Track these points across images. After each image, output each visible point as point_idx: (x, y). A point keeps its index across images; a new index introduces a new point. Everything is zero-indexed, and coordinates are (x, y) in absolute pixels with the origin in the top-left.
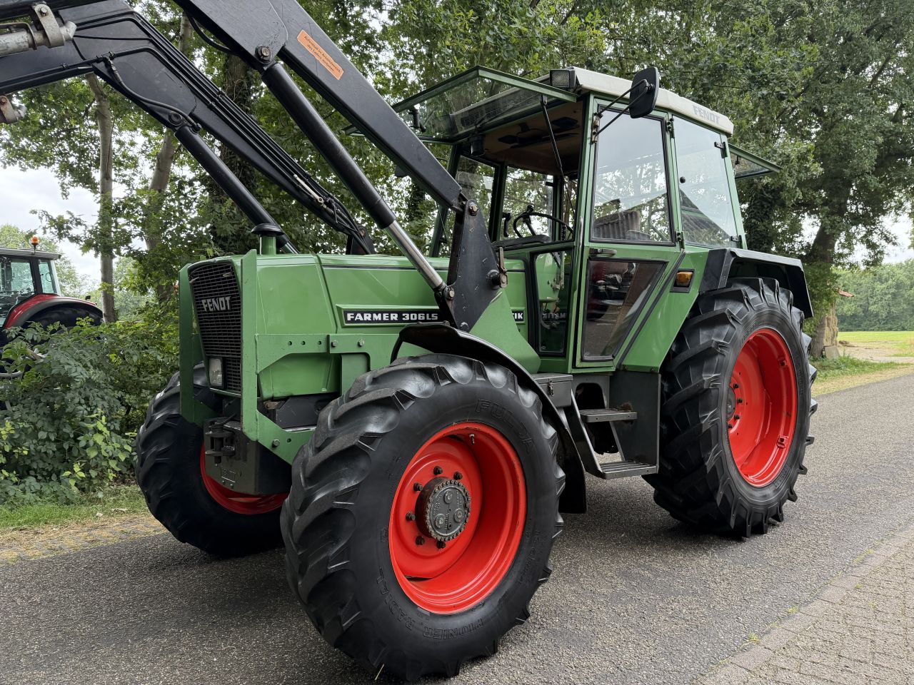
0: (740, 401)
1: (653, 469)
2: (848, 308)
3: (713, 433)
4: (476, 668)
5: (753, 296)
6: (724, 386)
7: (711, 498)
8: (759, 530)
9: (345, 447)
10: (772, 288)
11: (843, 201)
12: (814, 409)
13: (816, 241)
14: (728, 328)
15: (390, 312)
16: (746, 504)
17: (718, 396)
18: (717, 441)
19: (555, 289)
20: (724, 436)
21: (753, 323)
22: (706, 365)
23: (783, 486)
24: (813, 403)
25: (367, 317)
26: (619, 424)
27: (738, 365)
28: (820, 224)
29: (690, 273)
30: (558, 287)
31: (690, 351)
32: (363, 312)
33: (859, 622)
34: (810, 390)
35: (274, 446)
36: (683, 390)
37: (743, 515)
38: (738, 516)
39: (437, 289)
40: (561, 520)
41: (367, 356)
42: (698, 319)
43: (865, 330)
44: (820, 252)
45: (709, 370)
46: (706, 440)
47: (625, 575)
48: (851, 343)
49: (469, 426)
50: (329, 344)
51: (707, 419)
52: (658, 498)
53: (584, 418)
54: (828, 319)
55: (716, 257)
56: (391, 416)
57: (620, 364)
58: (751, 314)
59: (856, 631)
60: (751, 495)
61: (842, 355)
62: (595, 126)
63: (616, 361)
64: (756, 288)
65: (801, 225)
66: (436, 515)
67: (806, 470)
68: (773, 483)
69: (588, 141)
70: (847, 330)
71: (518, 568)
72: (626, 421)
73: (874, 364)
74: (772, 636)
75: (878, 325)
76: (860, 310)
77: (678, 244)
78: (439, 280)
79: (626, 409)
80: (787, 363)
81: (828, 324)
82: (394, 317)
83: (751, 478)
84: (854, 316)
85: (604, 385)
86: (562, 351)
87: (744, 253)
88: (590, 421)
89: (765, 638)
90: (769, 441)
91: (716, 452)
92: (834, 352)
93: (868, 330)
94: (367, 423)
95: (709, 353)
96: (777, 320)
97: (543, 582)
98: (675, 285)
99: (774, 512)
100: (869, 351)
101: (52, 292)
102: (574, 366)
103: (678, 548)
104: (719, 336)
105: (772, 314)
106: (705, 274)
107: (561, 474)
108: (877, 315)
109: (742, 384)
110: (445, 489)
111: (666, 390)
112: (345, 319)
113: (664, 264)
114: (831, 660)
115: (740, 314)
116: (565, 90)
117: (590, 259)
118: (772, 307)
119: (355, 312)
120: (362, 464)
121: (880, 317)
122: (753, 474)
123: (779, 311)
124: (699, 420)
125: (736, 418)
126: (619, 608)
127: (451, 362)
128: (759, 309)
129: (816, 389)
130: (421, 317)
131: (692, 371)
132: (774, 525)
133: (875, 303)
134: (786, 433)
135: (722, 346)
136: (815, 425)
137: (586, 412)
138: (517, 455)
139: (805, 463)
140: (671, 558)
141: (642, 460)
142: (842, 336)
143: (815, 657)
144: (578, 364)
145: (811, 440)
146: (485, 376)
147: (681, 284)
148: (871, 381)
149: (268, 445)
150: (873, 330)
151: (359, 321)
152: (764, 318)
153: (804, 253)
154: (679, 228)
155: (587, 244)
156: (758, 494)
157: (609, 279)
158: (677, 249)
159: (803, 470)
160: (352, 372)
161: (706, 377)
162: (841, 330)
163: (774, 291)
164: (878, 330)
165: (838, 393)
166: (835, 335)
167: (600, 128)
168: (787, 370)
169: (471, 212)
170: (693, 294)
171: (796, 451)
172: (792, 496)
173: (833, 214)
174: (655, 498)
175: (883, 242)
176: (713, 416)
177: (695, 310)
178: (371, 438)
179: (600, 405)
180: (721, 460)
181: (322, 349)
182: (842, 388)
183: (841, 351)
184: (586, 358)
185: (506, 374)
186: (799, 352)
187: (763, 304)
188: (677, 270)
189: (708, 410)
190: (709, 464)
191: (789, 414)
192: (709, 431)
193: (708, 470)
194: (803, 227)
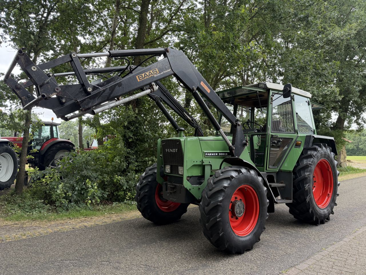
0: (315, 182)
1: (290, 201)
2: (350, 147)
3: (308, 191)
4: (248, 252)
5: (319, 149)
6: (311, 176)
7: (308, 211)
8: (322, 222)
9: (220, 189)
10: (325, 146)
11: (347, 107)
12: (339, 185)
13: (337, 122)
14: (312, 159)
15: (216, 153)
16: (319, 214)
17: (310, 180)
18: (310, 194)
19: (258, 145)
20: (312, 192)
21: (319, 158)
22: (306, 170)
23: (330, 209)
24: (338, 183)
25: (210, 154)
26: (279, 188)
27: (315, 170)
28: (338, 115)
29: (300, 142)
30: (259, 145)
31: (301, 166)
32: (209, 153)
33: (354, 246)
34: (337, 179)
35: (190, 190)
36: (299, 178)
37: (317, 217)
38: (316, 217)
39: (230, 147)
40: (268, 214)
41: (211, 165)
42: (303, 156)
43: (357, 155)
44: (339, 125)
45: (307, 172)
46: (307, 193)
47: (283, 233)
48: (352, 161)
49: (246, 186)
50: (202, 162)
51: (307, 186)
52: (291, 211)
53: (270, 186)
54: (342, 151)
55: (308, 138)
56: (229, 182)
57: (279, 169)
58: (319, 155)
59: (353, 248)
60: (320, 211)
61: (348, 166)
62: (272, 99)
63: (278, 168)
64: (320, 147)
65: (331, 115)
66: (237, 210)
67: (337, 204)
68: (326, 208)
69: (270, 103)
70: (350, 155)
71: (257, 226)
72: (282, 187)
73: (361, 170)
74: (329, 248)
75: (363, 154)
76: (355, 147)
77: (296, 133)
78: (231, 144)
79: (282, 183)
80: (330, 170)
81: (342, 153)
82: (217, 154)
83: (319, 206)
84: (353, 149)
85: (275, 175)
86: (262, 165)
87: (316, 136)
88: (272, 186)
89: (327, 249)
90: (324, 195)
91: (309, 197)
92: (345, 164)
93: (359, 155)
94: (224, 183)
95: (307, 167)
96: (327, 156)
97: (264, 231)
98: (296, 145)
99: (327, 217)
100: (359, 164)
101: (56, 137)
102: (266, 170)
103: (297, 227)
104: (309, 161)
105: (325, 154)
106: (305, 143)
107: (268, 201)
108: (362, 149)
109: (316, 176)
110: (239, 203)
111: (294, 177)
112: (205, 155)
113: (292, 139)
114: (346, 254)
115: (316, 155)
116: (263, 89)
117: (271, 138)
118: (325, 152)
119: (208, 153)
120: (223, 194)
121: (364, 150)
122: (320, 205)
123: (327, 154)
124: (304, 187)
125: (314, 187)
126: (283, 241)
127: (241, 168)
128: (321, 153)
129: (339, 179)
130: (223, 154)
131: (302, 172)
132: (327, 222)
133: (361, 144)
134: (330, 192)
135: (311, 164)
136: (339, 190)
137: (271, 184)
138: (257, 195)
139: (336, 202)
140: (296, 229)
141: (287, 199)
142: (348, 158)
143: (342, 253)
144: (268, 169)
145: (338, 195)
146: (250, 172)
147: (298, 145)
148: (359, 176)
149: (188, 189)
150: (361, 155)
151: (208, 156)
152: (323, 156)
153: (332, 126)
154: (296, 128)
155: (270, 133)
156: (322, 211)
157: (273, 142)
158: (296, 135)
159: (336, 204)
160: (207, 170)
161: (307, 174)
162: (348, 155)
163: (325, 147)
164: (363, 156)
165: (347, 180)
166: (345, 158)
167: (273, 100)
168: (330, 172)
169: (239, 125)
170: (302, 148)
171: (333, 198)
172: (332, 213)
173: (343, 112)
174: (289, 211)
175: (363, 123)
176: (308, 186)
177: (302, 154)
178: (225, 187)
179: (274, 182)
180: (311, 199)
181: (200, 163)
182: (349, 178)
183: (348, 164)
184: (270, 167)
185: (255, 172)
186: (334, 166)
187: (322, 152)
188: (296, 141)
189: (307, 184)
190: (308, 200)
191: (331, 186)
192: (307, 190)
193: (307, 202)
194: (332, 116)
